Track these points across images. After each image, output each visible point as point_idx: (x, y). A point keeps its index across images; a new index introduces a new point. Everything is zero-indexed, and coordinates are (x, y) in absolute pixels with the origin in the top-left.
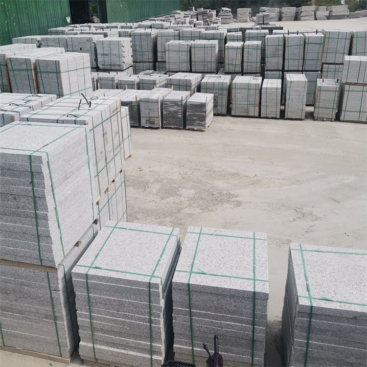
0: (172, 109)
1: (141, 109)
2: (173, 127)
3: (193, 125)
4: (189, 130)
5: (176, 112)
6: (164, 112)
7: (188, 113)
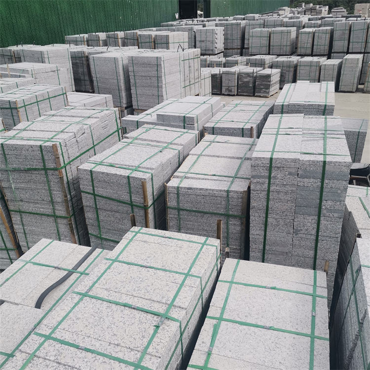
0: (245, 80)
1: (223, 80)
2: (245, 94)
3: (260, 92)
4: (257, 96)
5: (248, 82)
6: (240, 83)
7: (257, 83)
